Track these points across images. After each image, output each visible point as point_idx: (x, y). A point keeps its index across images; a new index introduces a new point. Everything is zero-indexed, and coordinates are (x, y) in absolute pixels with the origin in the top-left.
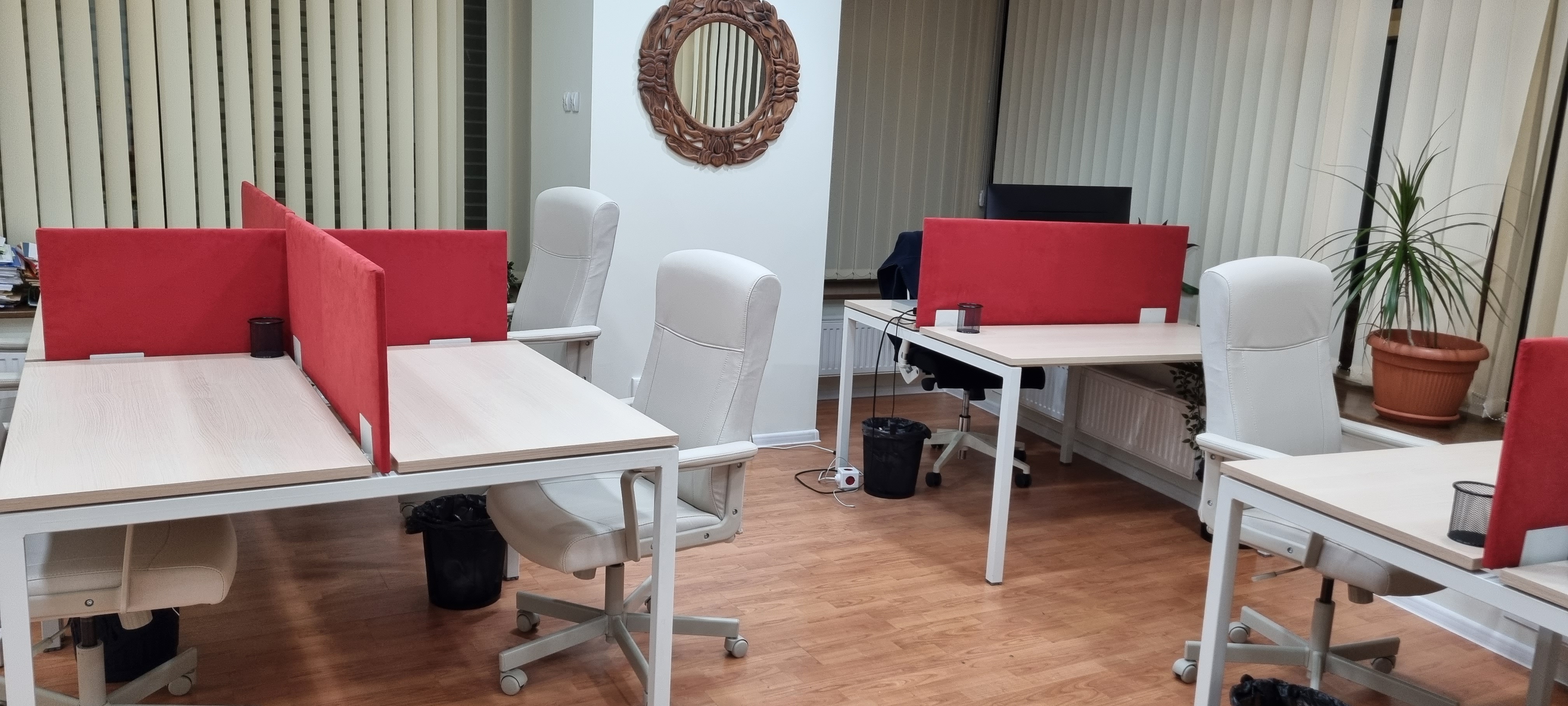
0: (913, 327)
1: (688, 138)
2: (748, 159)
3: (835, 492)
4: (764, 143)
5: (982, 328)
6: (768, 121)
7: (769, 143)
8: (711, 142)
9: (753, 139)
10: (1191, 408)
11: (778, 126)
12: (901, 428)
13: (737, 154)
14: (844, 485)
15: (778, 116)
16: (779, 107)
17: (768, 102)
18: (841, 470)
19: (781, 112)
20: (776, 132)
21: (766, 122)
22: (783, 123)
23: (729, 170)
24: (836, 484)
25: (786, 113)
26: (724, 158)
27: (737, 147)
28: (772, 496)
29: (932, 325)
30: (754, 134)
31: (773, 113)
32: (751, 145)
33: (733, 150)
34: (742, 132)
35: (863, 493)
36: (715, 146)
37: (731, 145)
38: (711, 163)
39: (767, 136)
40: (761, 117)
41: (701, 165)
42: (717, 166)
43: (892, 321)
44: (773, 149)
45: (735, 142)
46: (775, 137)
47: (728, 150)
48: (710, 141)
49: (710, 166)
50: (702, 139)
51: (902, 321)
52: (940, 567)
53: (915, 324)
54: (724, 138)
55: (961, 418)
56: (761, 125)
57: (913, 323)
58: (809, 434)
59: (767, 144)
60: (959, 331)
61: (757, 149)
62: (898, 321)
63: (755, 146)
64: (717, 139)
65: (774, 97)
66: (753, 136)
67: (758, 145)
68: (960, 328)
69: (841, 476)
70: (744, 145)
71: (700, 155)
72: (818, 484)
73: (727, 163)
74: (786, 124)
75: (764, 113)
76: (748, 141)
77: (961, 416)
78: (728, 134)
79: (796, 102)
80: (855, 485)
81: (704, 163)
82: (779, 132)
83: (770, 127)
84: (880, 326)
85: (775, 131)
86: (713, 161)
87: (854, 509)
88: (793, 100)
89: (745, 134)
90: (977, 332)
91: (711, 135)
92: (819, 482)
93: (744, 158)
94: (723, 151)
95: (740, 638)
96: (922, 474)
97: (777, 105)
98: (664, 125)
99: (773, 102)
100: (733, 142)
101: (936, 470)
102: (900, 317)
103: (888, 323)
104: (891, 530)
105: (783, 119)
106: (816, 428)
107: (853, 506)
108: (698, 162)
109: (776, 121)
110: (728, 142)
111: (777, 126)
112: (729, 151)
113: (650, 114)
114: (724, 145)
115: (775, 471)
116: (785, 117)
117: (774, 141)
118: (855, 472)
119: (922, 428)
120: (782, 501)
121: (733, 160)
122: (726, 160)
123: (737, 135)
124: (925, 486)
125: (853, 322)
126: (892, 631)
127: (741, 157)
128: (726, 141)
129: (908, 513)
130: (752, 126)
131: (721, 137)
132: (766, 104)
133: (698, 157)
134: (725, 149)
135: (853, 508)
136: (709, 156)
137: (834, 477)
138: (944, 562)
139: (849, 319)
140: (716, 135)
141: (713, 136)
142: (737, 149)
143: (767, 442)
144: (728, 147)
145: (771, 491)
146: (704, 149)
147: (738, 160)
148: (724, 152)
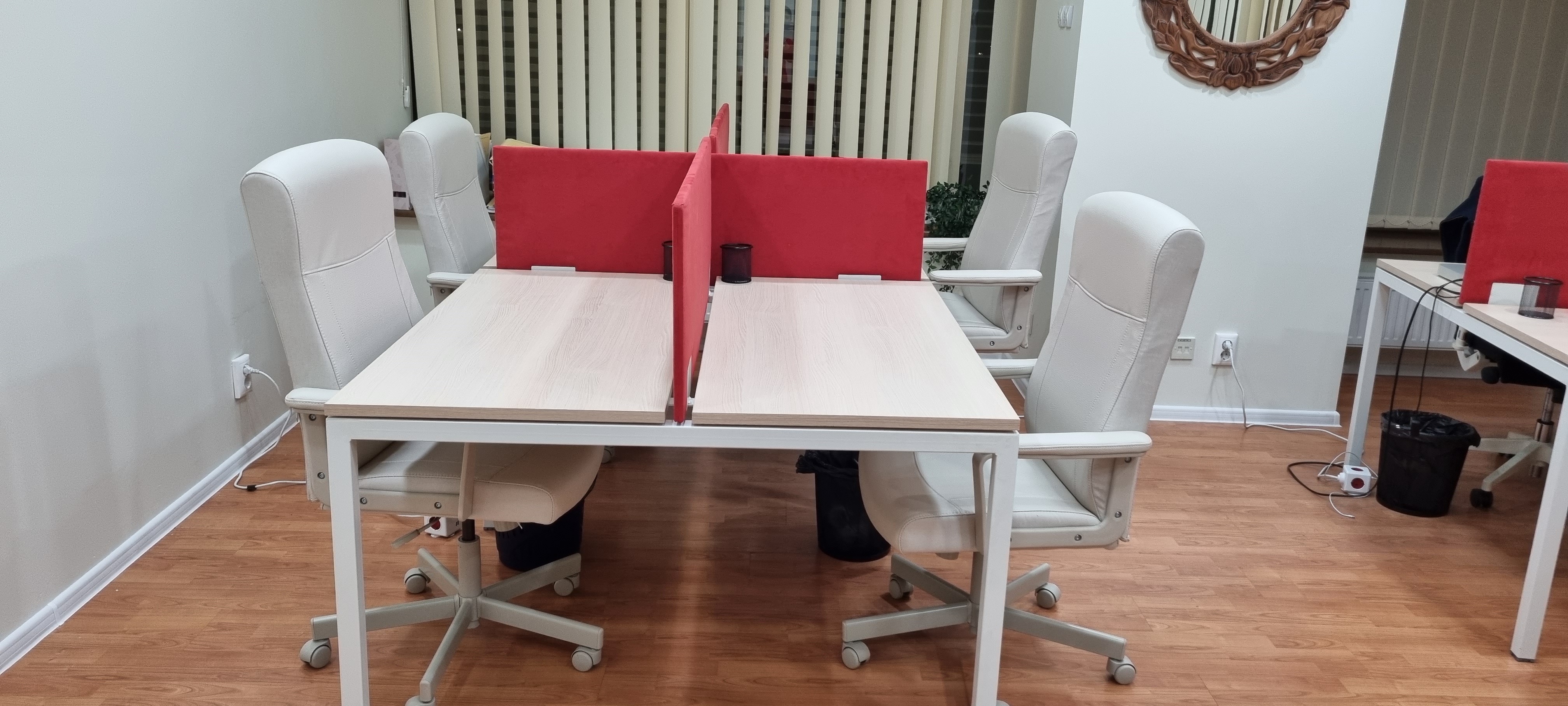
0: (1455, 302)
1: (1197, 55)
2: (1273, 81)
3: (1332, 495)
4: (1298, 61)
5: (1559, 311)
6: (1305, 34)
7: (1304, 61)
8: (1227, 60)
9: (1283, 56)
11: (1320, 39)
12: (1440, 427)
13: (1259, 75)
14: (1348, 487)
15: (1320, 27)
16: (1324, 16)
17: (1308, 10)
18: (1347, 468)
19: (1326, 22)
20: (1316, 47)
21: (1303, 35)
22: (1326, 36)
23: (1248, 93)
24: (1339, 485)
25: (1333, 22)
26: (1242, 80)
27: (1260, 65)
28: (1249, 488)
29: (1485, 300)
30: (1286, 49)
31: (1314, 23)
32: (1280, 63)
33: (1255, 70)
34: (1269, 47)
35: (1373, 501)
36: (1231, 64)
37: (1252, 63)
38: (1225, 85)
39: (1302, 53)
40: (1298, 29)
41: (1211, 89)
42: (1232, 89)
43: (1430, 292)
44: (1308, 69)
45: (1258, 60)
46: (1313, 53)
47: (1248, 69)
48: (1225, 59)
49: (1222, 89)
50: (1215, 56)
51: (1444, 293)
52: (1449, 621)
53: (1458, 298)
54: (1244, 55)
55: (1539, 424)
56: (1294, 39)
57: (1456, 297)
58: (1327, 416)
59: (1302, 62)
60: (1521, 313)
61: (1288, 68)
62: (1438, 292)
63: (1285, 64)
64: (1235, 56)
65: (1317, 3)
66: (1284, 52)
67: (1290, 63)
68: (1525, 309)
69: (1346, 476)
70: (1271, 63)
71: (1211, 76)
72: (1316, 481)
73: (1245, 85)
74: (1332, 37)
75: (1301, 23)
76: (1277, 59)
77: (1539, 421)
78: (1249, 50)
79: (1348, 8)
80: (1365, 489)
81: (1214, 85)
82: (1319, 46)
83: (1307, 41)
84: (1414, 295)
85: (1314, 46)
86: (1227, 82)
87: (1352, 522)
88: (1343, 7)
89: (1273, 50)
90: (1550, 317)
91: (1227, 52)
92: (1319, 478)
93: (1270, 79)
94: (1241, 70)
95: (1126, 660)
96: (1463, 489)
97: (1320, 13)
98: (1168, 40)
99: (1315, 10)
100: (1256, 60)
101: (1486, 487)
102: (1442, 288)
103: (1424, 292)
104: (1394, 557)
105: (1327, 31)
106: (1337, 411)
107: (1352, 516)
108: (1207, 84)
109: (1317, 33)
110: (1250, 60)
111: (1317, 40)
112: (1250, 70)
113: (1152, 29)
114: (1243, 63)
115: (1266, 457)
116: (1329, 30)
117: (1313, 58)
118: (1366, 474)
119: (1469, 431)
120: (1258, 495)
121: (1253, 81)
122: (1244, 82)
123: (1262, 51)
124: (1468, 505)
125: (1386, 290)
126: (1342, 695)
127: (1264, 78)
128: (1247, 59)
129: (1428, 539)
130: (1283, 40)
131: (1241, 54)
132: (1305, 12)
133: (1208, 78)
134: (1244, 69)
135: (1352, 520)
136: (1223, 77)
137: (1337, 476)
138: (1454, 615)
139: (1381, 283)
140: (1234, 51)
141: (1230, 53)
142: (1260, 69)
143: (1267, 419)
144: (1249, 65)
145: (1250, 481)
146: (1217, 69)
147: (1260, 82)
148: (1243, 73)
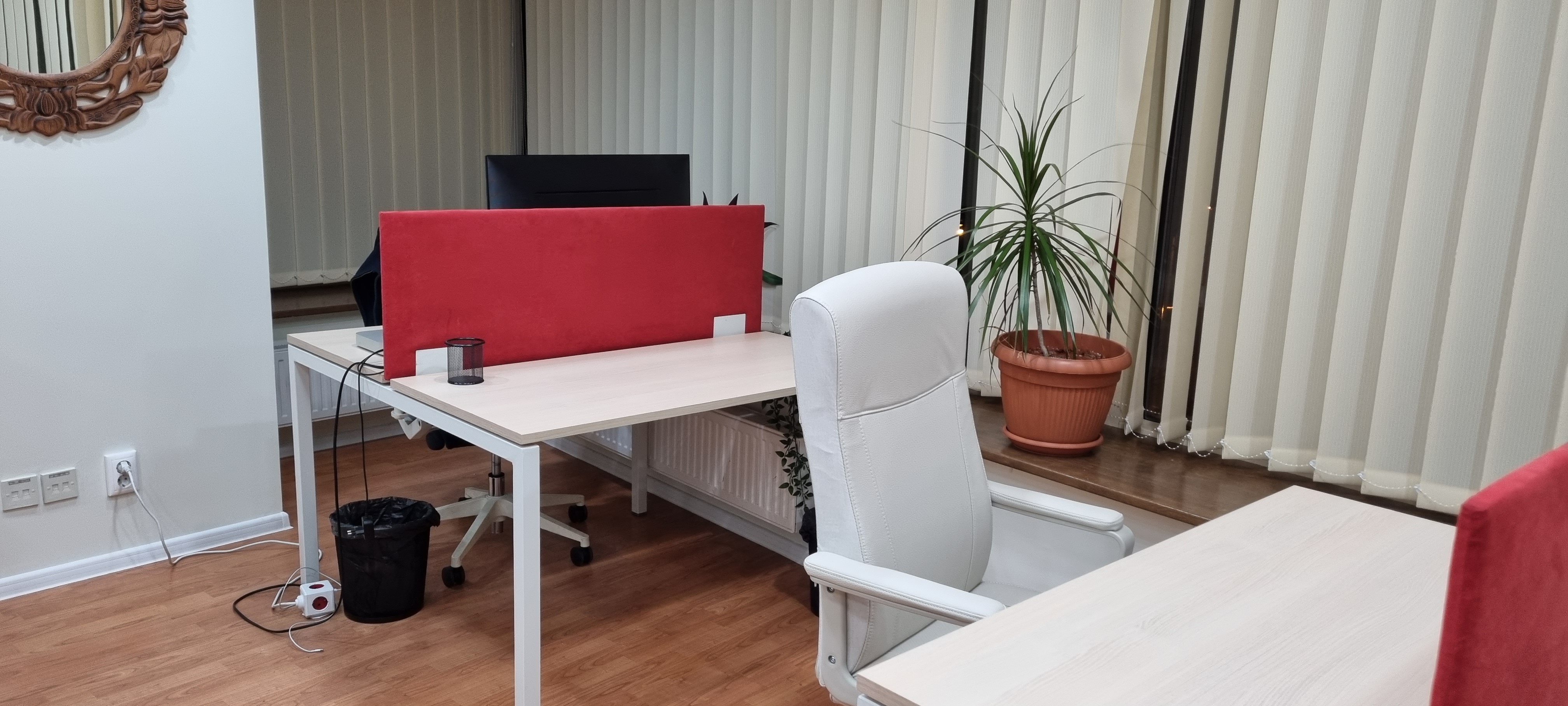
0: (381, 378)
2: (107, 123)
3: (292, 630)
4: (135, 98)
5: (488, 371)
6: (137, 64)
7: (143, 97)
8: (31, 96)
9: (113, 91)
10: (787, 443)
11: (157, 70)
13: (84, 116)
14: (309, 611)
15: (154, 55)
16: (157, 42)
17: (133, 33)
18: (305, 588)
19: (161, 50)
20: (154, 81)
21: (134, 65)
22: (165, 66)
23: (74, 140)
24: (301, 611)
25: (170, 50)
26: (61, 122)
27: (83, 104)
28: (188, 652)
29: (411, 372)
30: (114, 82)
31: (144, 50)
32: (110, 101)
33: (77, 110)
34: (90, 80)
35: (342, 617)
36: (39, 102)
37: (70, 101)
38: (36, 129)
39: (138, 86)
40: (125, 57)
41: (16, 135)
42: (49, 134)
44: (150, 107)
45: (77, 97)
46: (153, 89)
47: (66, 108)
48: (28, 95)
49: (33, 135)
50: (11, 92)
53: (383, 374)
54: (55, 90)
55: (490, 478)
56: (124, 70)
57: (380, 373)
58: (272, 520)
59: (140, 99)
60: (451, 381)
61: (122, 107)
62: (360, 369)
63: (118, 101)
64: (43, 91)
65: (144, 26)
66: (112, 87)
67: (125, 101)
69: (305, 597)
70: (97, 100)
71: (12, 118)
72: (271, 614)
73: (67, 130)
74: (173, 69)
75: (130, 51)
76: (105, 94)
77: (490, 475)
78: (62, 83)
79: (185, 34)
80: (330, 607)
81: (20, 130)
82: (160, 79)
83: (141, 72)
85: (152, 79)
86: (40, 126)
87: (322, 658)
88: (179, 32)
89: (97, 83)
90: (480, 380)
91: (29, 86)
92: (274, 609)
93: (100, 121)
94: (57, 110)
97: (150, 38)
99: (142, 34)
100: (74, 97)
101: (456, 564)
102: (363, 363)
103: (346, 370)
104: (375, 689)
105: (164, 60)
106: (284, 510)
107: (319, 650)
108: (9, 129)
109: (152, 63)
110: (66, 96)
111: (154, 72)
112: (69, 110)
114: (57, 99)
115: (203, 600)
116: (167, 58)
117: (154, 95)
118: (328, 590)
119: (426, 510)
120: (198, 661)
121: (78, 124)
122: (65, 125)
123: (80, 85)
124: (442, 587)
125: (304, 370)
127: (93, 120)
128: (61, 94)
129: (408, 648)
130: (108, 70)
131: (50, 88)
132: (130, 35)
133: (8, 120)
134: (60, 107)
135: (320, 654)
136: (30, 119)
137: (294, 601)
139: (296, 363)
140: (39, 84)
141: (33, 87)
142: (84, 108)
144: (66, 104)
145: (185, 642)
146: (19, 109)
147: (87, 125)
148: (59, 113)
